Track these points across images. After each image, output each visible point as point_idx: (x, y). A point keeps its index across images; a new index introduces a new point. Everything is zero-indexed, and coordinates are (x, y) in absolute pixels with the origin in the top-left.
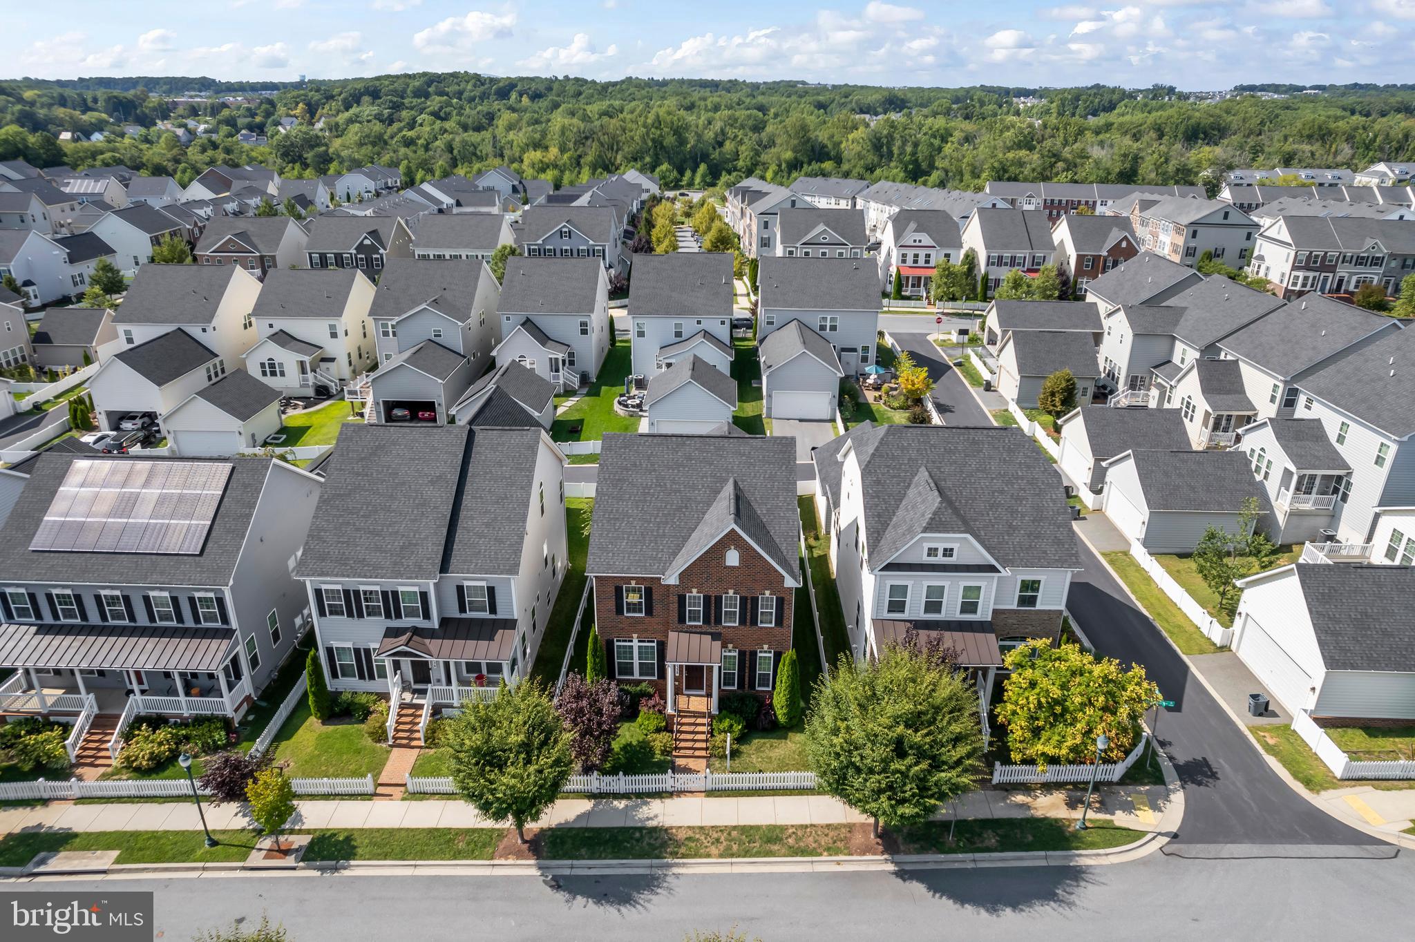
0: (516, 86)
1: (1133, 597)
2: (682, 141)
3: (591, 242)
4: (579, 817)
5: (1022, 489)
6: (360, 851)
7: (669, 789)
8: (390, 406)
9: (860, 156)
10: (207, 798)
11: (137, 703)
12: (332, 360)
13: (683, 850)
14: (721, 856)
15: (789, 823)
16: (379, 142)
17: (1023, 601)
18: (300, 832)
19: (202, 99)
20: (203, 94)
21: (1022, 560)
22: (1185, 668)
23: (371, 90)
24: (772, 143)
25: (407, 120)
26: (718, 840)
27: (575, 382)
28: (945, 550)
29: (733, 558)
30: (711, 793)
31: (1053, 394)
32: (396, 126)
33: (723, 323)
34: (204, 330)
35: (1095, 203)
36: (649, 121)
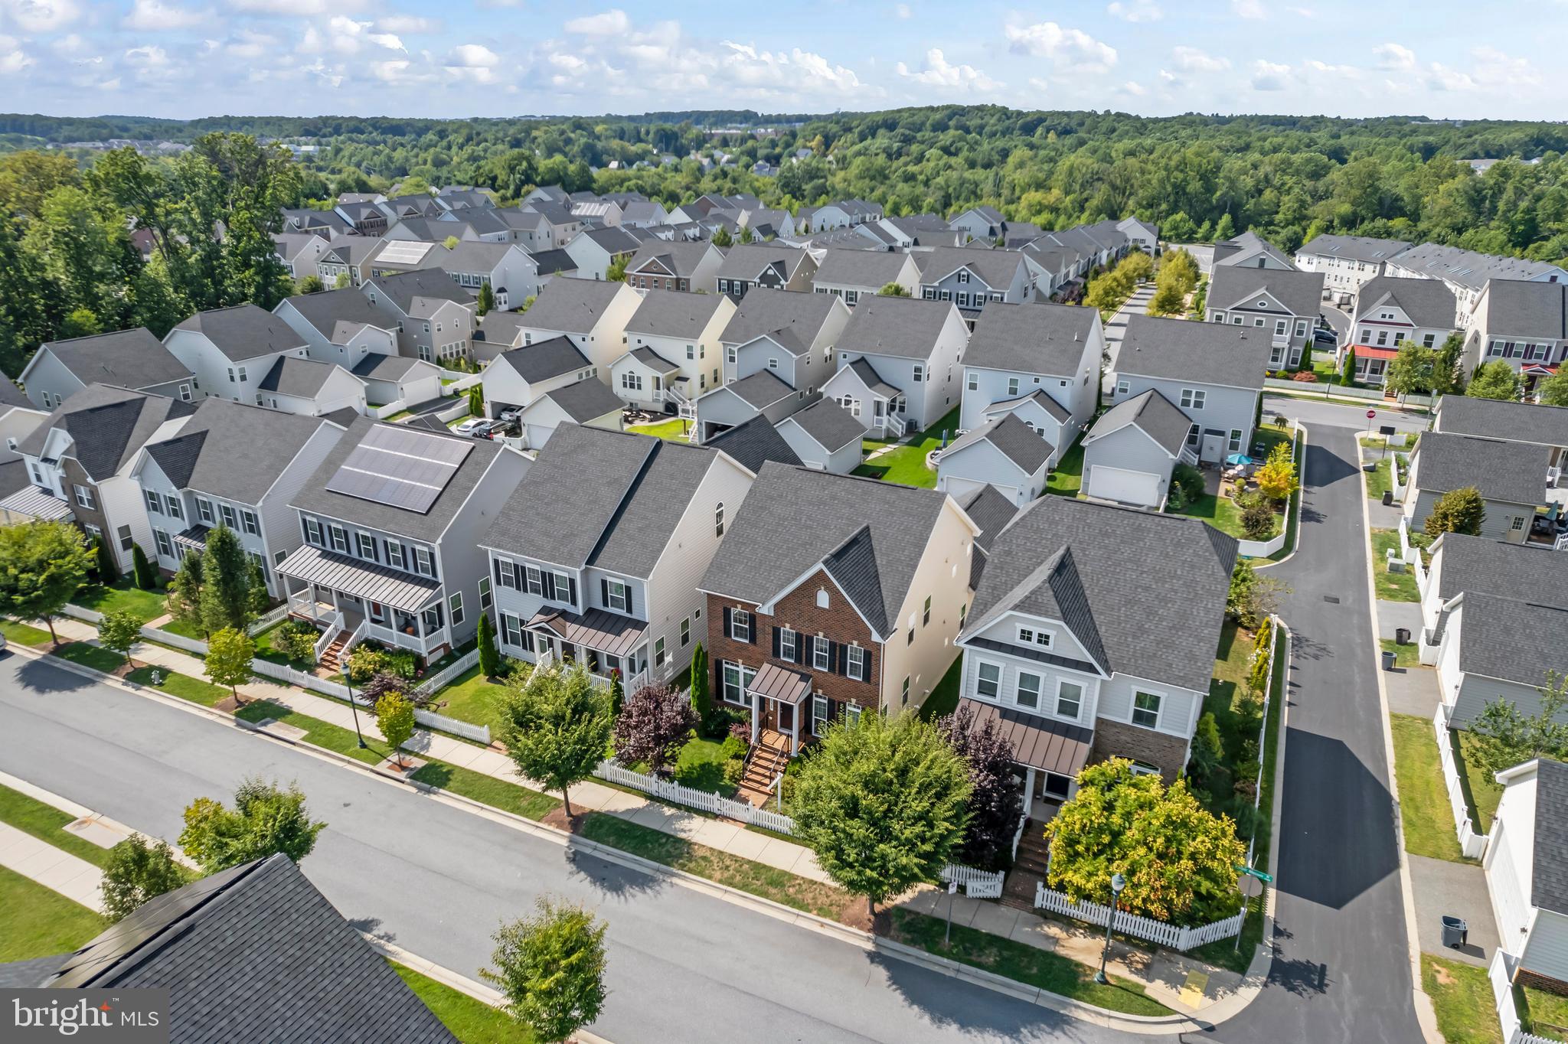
0: (1045, 120)
1: (1392, 771)
2: (1210, 189)
3: (989, 288)
4: (628, 811)
5: (1173, 590)
6: (451, 784)
7: (716, 811)
8: (713, 428)
9: (1447, 212)
10: (363, 708)
11: (367, 628)
12: (685, 379)
13: (692, 865)
14: (720, 881)
15: (801, 874)
16: (881, 176)
17: (1138, 717)
18: (422, 757)
19: (734, 130)
20: (743, 126)
21: (1137, 668)
22: (1394, 864)
23: (889, 122)
24: (1327, 195)
25: (915, 155)
26: (727, 867)
27: (900, 429)
28: (1040, 635)
29: (823, 599)
30: (752, 827)
31: (1445, 516)
32: (903, 159)
33: (1063, 383)
34: (584, 340)
36: (1173, 163)
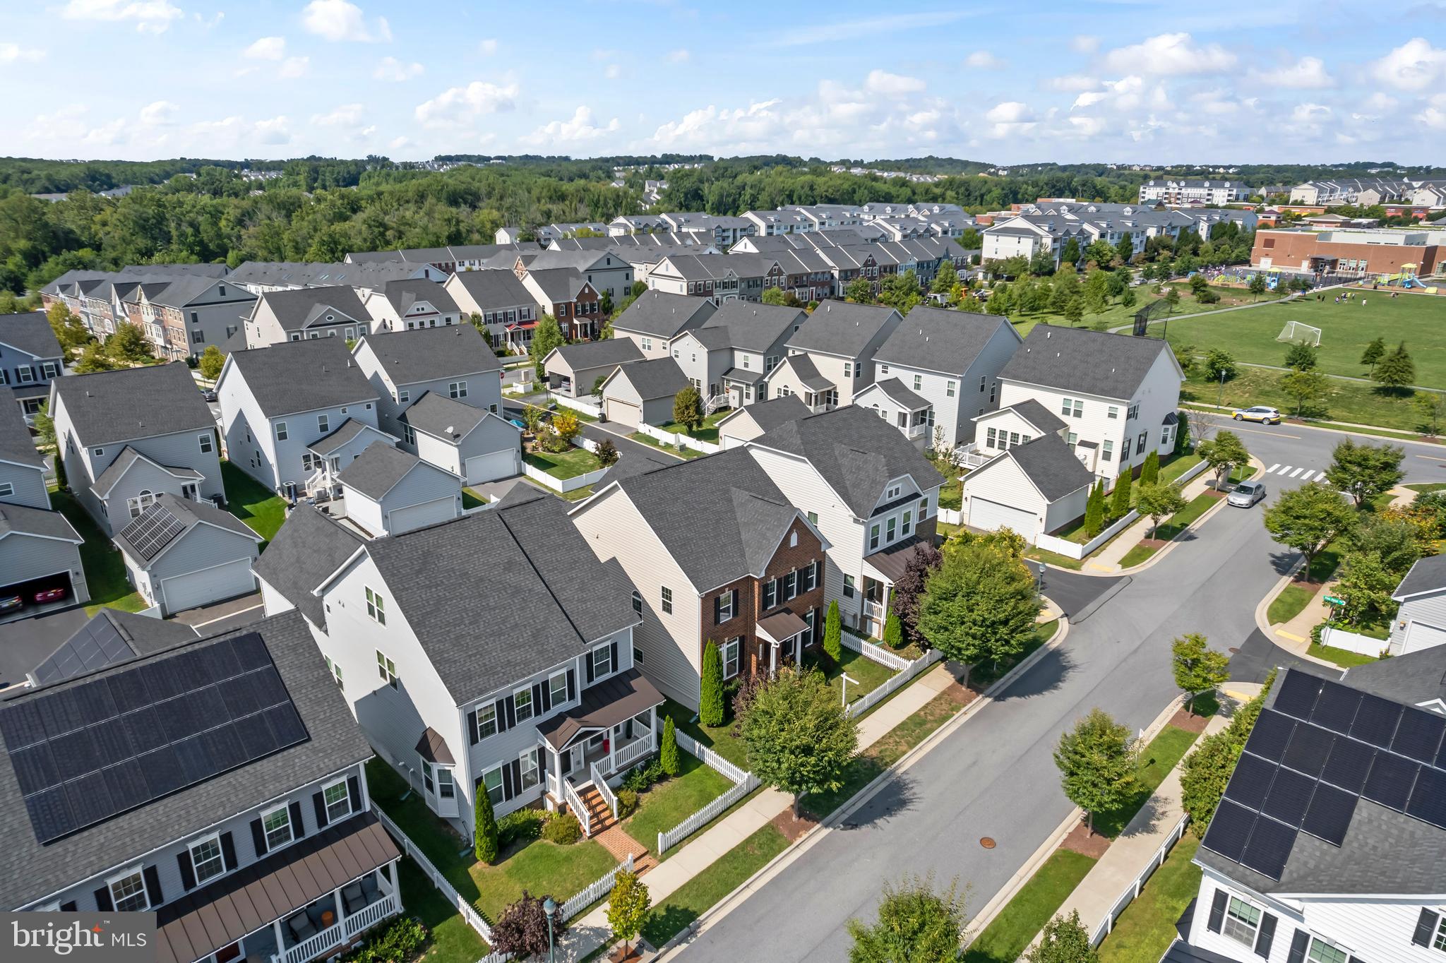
29: (794, 540)
33: (369, 407)
35: (454, 264)
